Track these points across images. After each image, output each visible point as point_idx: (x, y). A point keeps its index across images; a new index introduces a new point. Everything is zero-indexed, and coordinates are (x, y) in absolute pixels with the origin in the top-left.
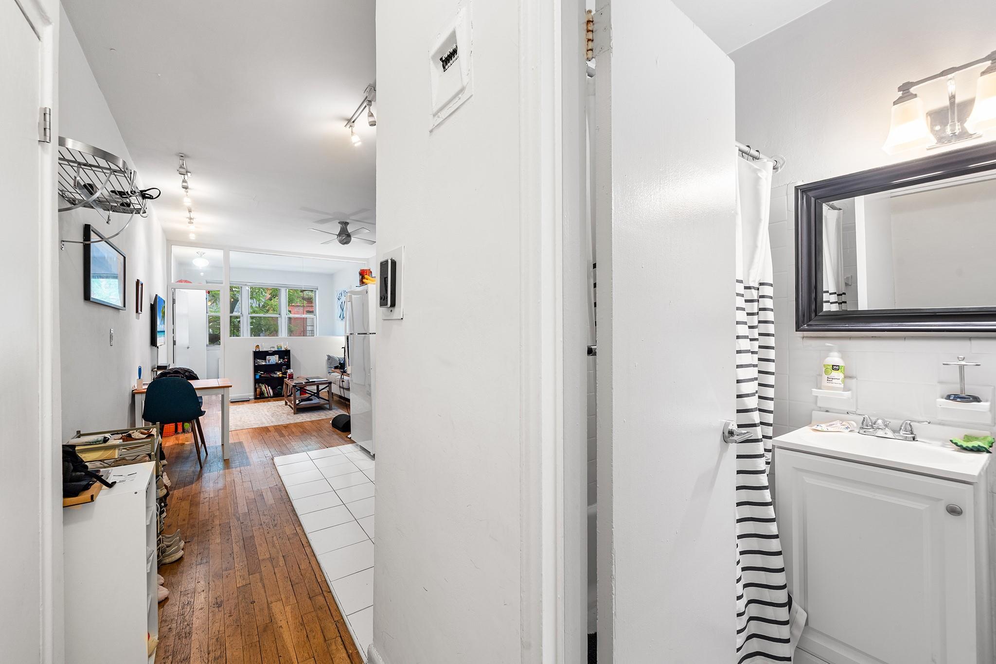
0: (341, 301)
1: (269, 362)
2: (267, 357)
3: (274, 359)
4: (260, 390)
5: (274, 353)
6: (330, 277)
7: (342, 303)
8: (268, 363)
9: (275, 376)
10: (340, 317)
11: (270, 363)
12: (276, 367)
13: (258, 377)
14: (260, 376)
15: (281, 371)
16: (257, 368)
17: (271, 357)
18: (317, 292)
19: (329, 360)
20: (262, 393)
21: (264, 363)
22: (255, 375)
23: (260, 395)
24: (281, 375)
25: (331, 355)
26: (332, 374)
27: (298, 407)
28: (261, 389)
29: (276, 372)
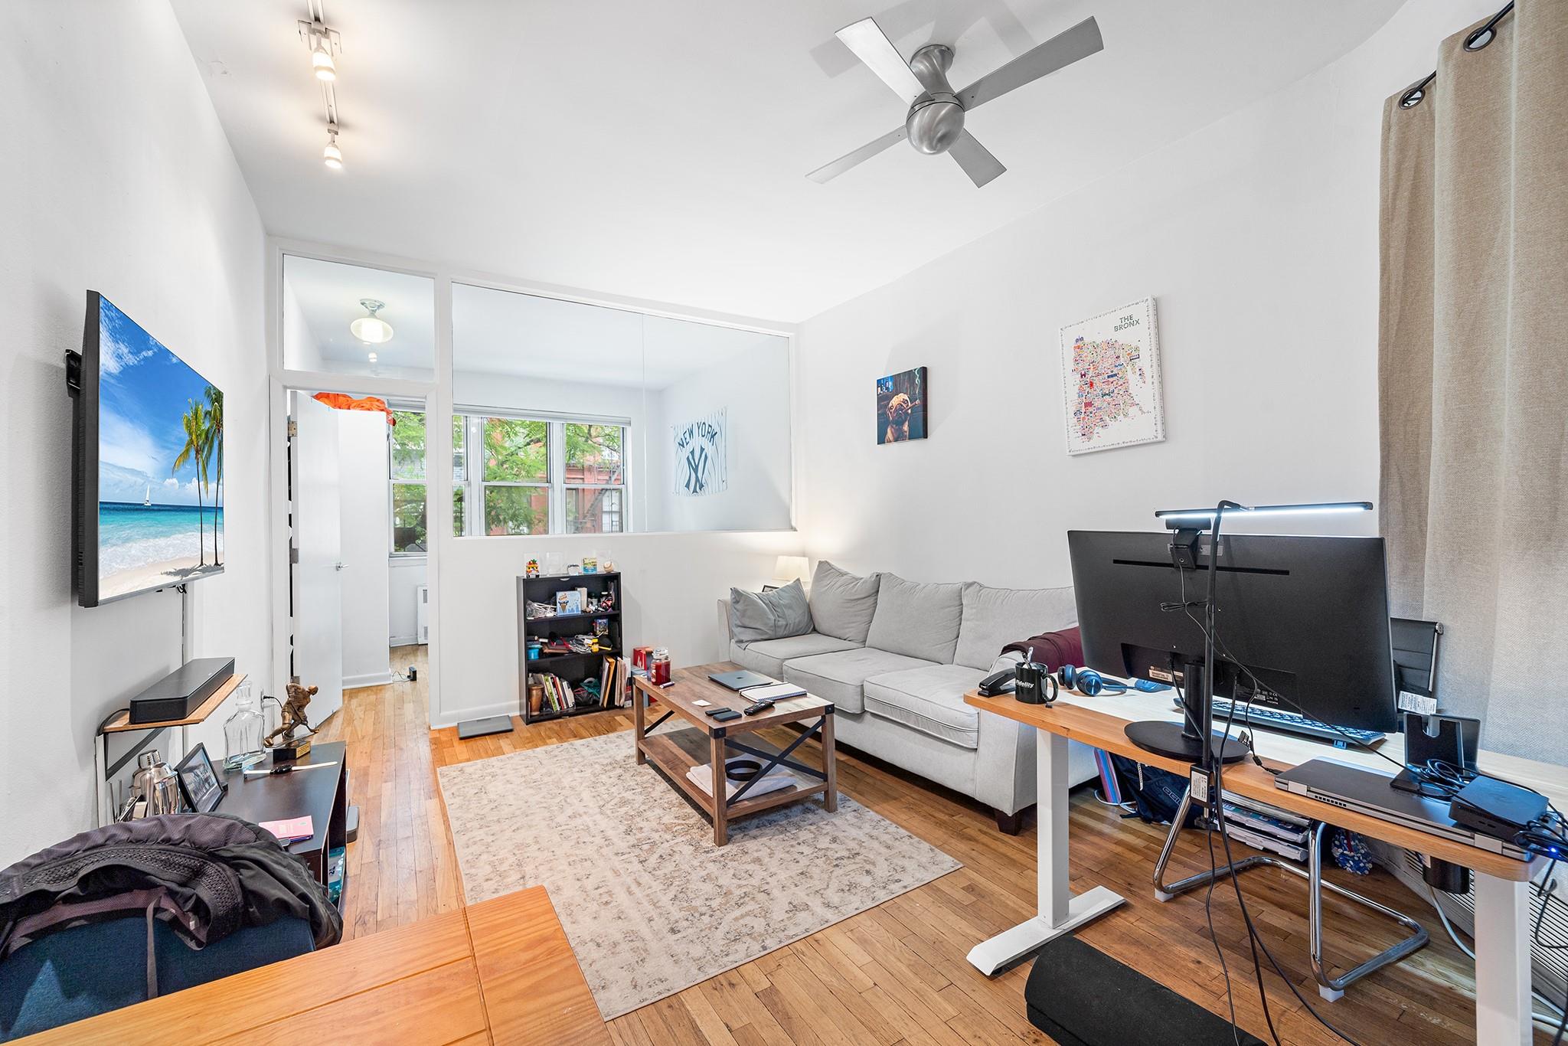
0: (689, 448)
1: (564, 609)
2: (560, 595)
3: (575, 602)
4: (540, 693)
5: (572, 584)
6: (658, 396)
7: (692, 453)
8: (560, 613)
9: (581, 650)
10: (688, 486)
11: (567, 613)
12: (585, 623)
13: (534, 655)
14: (541, 652)
15: (595, 634)
16: (531, 629)
17: (568, 593)
18: (629, 431)
20: (545, 703)
21: (550, 614)
22: (528, 649)
23: (540, 709)
24: (596, 648)
25: (740, 588)
26: (752, 646)
27: (733, 813)
28: (543, 690)
29: (580, 637)
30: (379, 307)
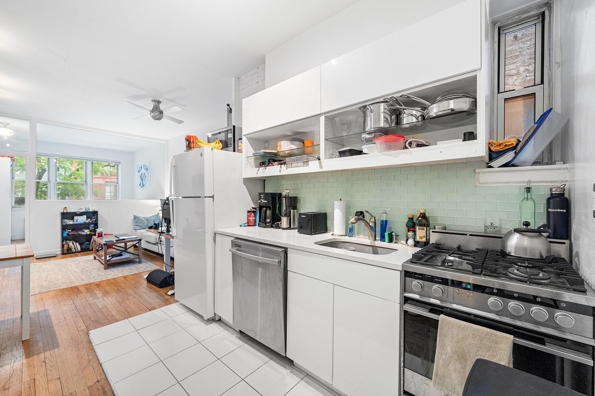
0: (141, 173)
1: (77, 221)
2: (75, 218)
3: (82, 219)
4: (67, 246)
5: (81, 214)
6: (131, 155)
7: (142, 174)
8: (75, 223)
9: (83, 233)
10: (140, 185)
11: (78, 223)
12: (86, 226)
13: (65, 235)
14: (68, 234)
15: (89, 229)
16: (64, 228)
17: (78, 217)
18: (120, 166)
19: (135, 219)
20: (69, 249)
21: (71, 223)
22: (62, 233)
23: (68, 251)
24: (88, 233)
25: (137, 215)
26: (138, 231)
27: (109, 263)
28: (69, 245)
29: (84, 230)
30: (8, 124)
